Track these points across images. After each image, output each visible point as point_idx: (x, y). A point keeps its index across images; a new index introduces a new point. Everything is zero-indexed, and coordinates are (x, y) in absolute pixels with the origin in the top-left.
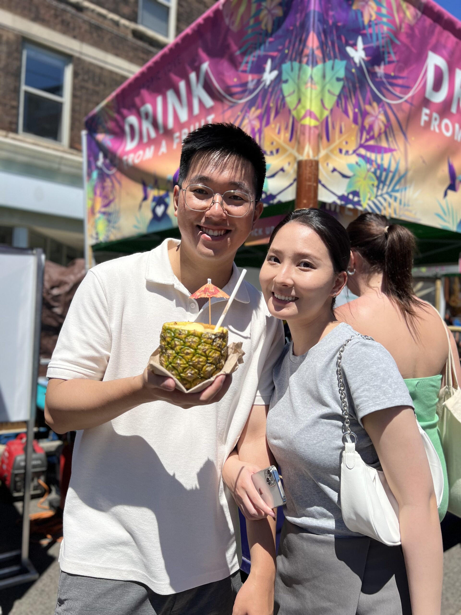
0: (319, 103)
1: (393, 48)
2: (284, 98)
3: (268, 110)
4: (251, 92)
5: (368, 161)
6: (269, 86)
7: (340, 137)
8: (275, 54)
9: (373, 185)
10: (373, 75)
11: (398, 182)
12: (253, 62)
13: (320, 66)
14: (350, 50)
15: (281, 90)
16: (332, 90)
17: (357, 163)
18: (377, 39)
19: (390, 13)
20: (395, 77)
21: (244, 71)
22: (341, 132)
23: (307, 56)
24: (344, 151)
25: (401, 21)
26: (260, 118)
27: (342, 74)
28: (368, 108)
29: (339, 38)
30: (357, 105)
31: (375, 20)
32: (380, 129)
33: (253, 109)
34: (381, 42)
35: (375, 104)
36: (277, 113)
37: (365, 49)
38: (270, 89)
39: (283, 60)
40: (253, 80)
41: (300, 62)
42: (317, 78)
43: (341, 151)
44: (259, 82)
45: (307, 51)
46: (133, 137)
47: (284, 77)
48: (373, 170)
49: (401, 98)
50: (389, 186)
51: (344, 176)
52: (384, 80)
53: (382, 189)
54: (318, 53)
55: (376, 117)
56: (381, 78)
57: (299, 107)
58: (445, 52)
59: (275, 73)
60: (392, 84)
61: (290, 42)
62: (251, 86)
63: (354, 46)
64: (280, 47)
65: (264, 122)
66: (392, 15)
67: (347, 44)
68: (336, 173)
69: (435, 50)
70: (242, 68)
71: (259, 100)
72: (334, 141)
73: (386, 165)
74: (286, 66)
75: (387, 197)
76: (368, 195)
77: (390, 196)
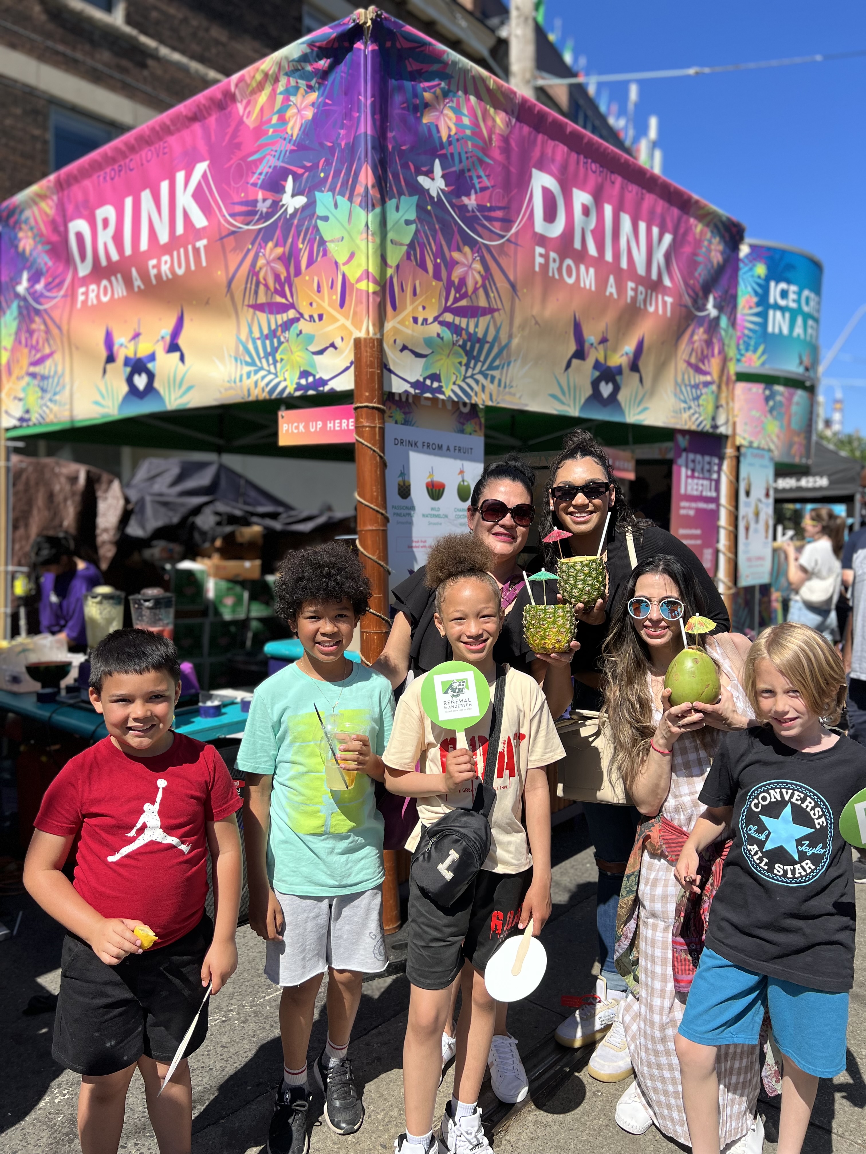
0: (379, 260)
1: (484, 170)
5: (456, 329)
7: (412, 302)
9: (460, 363)
10: (460, 208)
11: (499, 355)
13: (378, 210)
14: (422, 180)
16: (396, 238)
17: (438, 335)
18: (461, 161)
19: (475, 123)
20: (491, 209)
22: (415, 294)
24: (420, 321)
25: (490, 132)
27: (412, 215)
28: (456, 255)
29: (405, 166)
30: (439, 254)
31: (456, 134)
32: (476, 283)
34: (465, 164)
35: (467, 249)
37: (443, 176)
43: (415, 320)
45: (360, 189)
48: (461, 343)
49: (503, 237)
50: (484, 363)
51: (418, 355)
52: (478, 214)
53: (474, 369)
54: (375, 194)
55: (470, 267)
56: (473, 211)
57: (353, 263)
58: (554, 168)
60: (489, 219)
63: (429, 173)
66: (478, 126)
67: (419, 172)
68: (406, 352)
69: (541, 167)
72: (404, 308)
73: (480, 335)
75: (479, 377)
76: (453, 378)
77: (486, 376)
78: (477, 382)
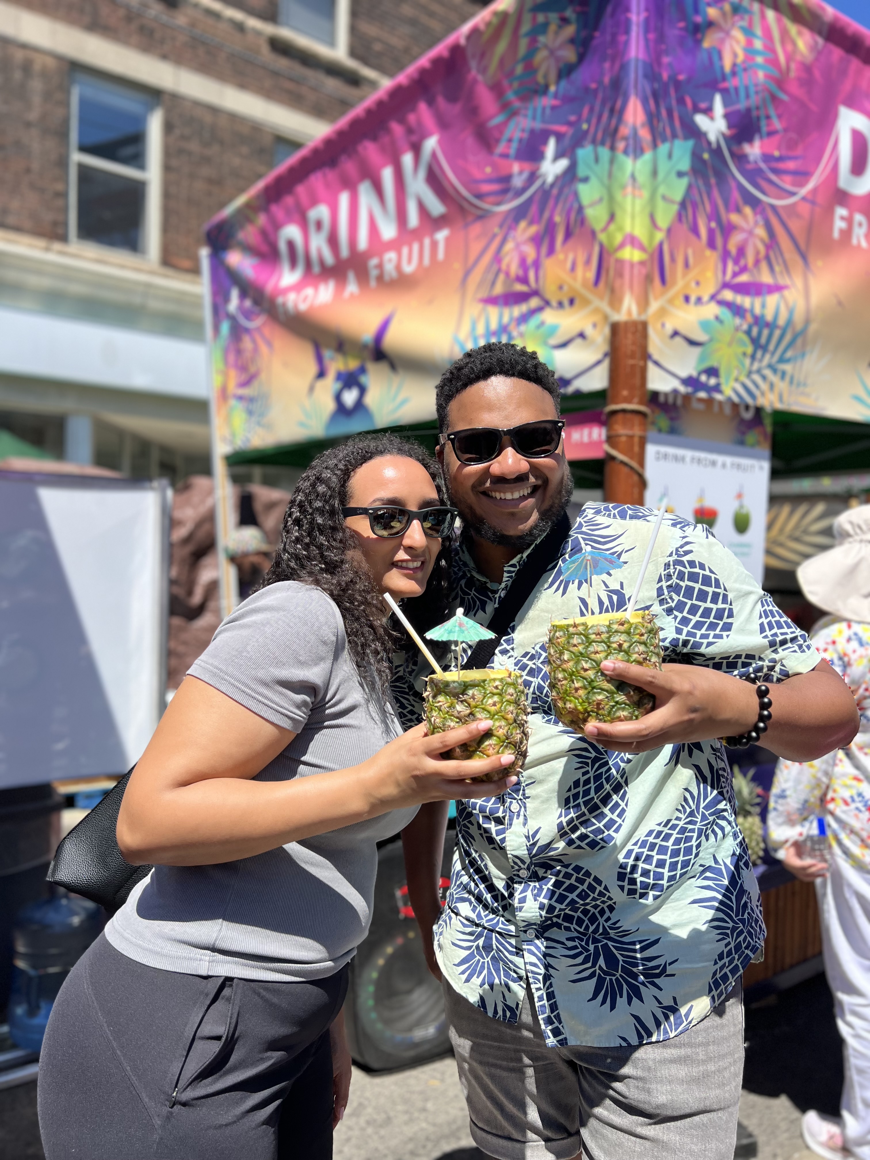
0: (647, 221)
1: (776, 108)
2: (581, 209)
3: (550, 229)
4: (520, 193)
5: (737, 310)
6: (552, 185)
7: (684, 275)
8: (563, 129)
9: (744, 354)
10: (741, 159)
11: (791, 344)
12: (521, 140)
13: (648, 156)
14: (701, 120)
15: (576, 195)
16: (668, 194)
17: (717, 318)
18: (748, 96)
19: (770, 48)
20: (780, 159)
21: (505, 156)
22: (687, 265)
23: (625, 139)
24: (693, 299)
25: (789, 59)
26: (536, 240)
27: (685, 165)
28: (734, 218)
29: (681, 101)
30: (714, 215)
31: (744, 62)
32: (758, 253)
33: (523, 224)
34: (753, 101)
35: (748, 210)
36: (568, 235)
37: (727, 116)
38: (555, 191)
39: (578, 141)
40: (521, 172)
41: (613, 148)
42: (643, 177)
43: (687, 299)
44: (533, 177)
45: (625, 130)
46: (293, 263)
47: (582, 171)
48: (745, 327)
49: (793, 194)
50: (773, 353)
51: (692, 343)
52: (763, 166)
53: (761, 360)
54: (645, 134)
55: (751, 233)
56: (756, 162)
57: (612, 227)
59: (563, 163)
60: (776, 171)
61: (592, 110)
62: (518, 182)
63: (708, 111)
64: (573, 118)
65: (544, 250)
66: (773, 51)
67: (697, 110)
68: (678, 340)
69: (851, 104)
70: (500, 148)
71: (533, 209)
72: (674, 283)
73: (769, 317)
74: (584, 153)
75: (768, 372)
76: (735, 373)
77: (775, 371)
78: (764, 378)
